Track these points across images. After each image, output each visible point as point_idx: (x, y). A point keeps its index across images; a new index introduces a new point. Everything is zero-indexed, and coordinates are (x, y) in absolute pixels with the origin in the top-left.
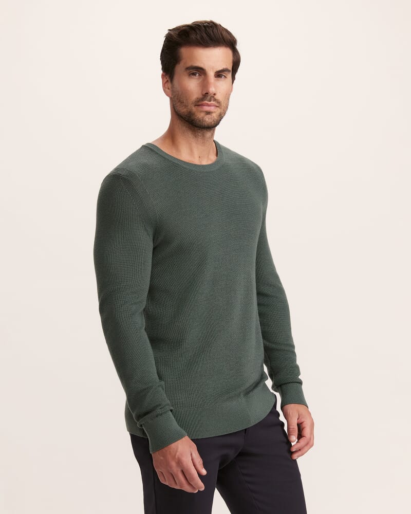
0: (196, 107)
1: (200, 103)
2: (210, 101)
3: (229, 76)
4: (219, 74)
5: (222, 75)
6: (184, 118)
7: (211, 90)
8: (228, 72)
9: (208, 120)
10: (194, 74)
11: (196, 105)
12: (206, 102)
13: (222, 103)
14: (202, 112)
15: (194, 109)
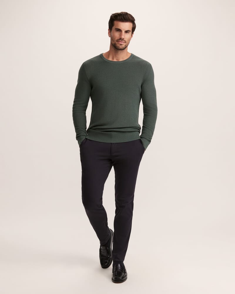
2: (122, 41)
3: (131, 33)
4: (127, 32)
6: (113, 45)
7: (123, 37)
8: (130, 31)
9: (121, 47)
10: (118, 31)
11: (117, 41)
12: (120, 41)
13: (127, 41)
14: (119, 44)
15: (116, 43)
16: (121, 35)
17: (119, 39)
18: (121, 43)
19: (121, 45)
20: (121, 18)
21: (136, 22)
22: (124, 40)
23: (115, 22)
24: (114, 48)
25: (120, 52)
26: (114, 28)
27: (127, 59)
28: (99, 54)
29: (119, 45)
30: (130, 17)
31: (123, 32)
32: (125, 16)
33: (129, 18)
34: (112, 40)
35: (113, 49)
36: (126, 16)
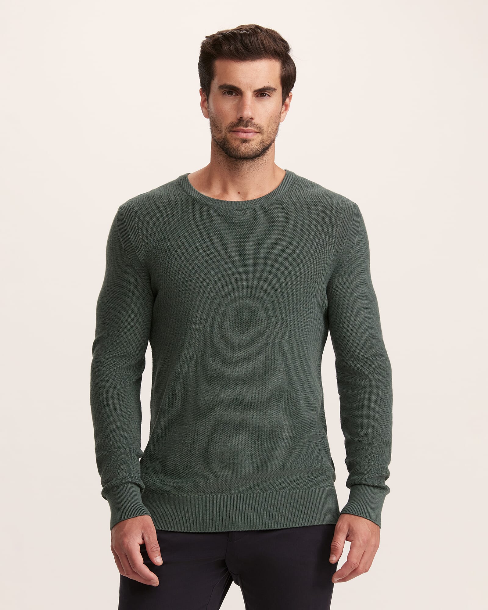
0: (231, 133)
1: (235, 129)
2: (247, 126)
3: (277, 96)
5: (266, 94)
6: (220, 146)
7: (247, 113)
8: (274, 90)
9: (245, 149)
10: (230, 93)
11: (230, 131)
12: (242, 128)
13: (265, 128)
14: (236, 139)
15: (229, 135)
16: (240, 107)
17: (235, 121)
18: (243, 135)
19: (245, 141)
20: (236, 49)
21: (293, 54)
22: (254, 125)
23: (219, 65)
24: (223, 153)
25: (246, 166)
26: (215, 84)
27: (272, 193)
28: (173, 177)
29: (238, 142)
30: (268, 42)
31: (249, 95)
32: (246, 40)
33: (263, 44)
34: (215, 126)
35: (221, 158)
36: (254, 39)
